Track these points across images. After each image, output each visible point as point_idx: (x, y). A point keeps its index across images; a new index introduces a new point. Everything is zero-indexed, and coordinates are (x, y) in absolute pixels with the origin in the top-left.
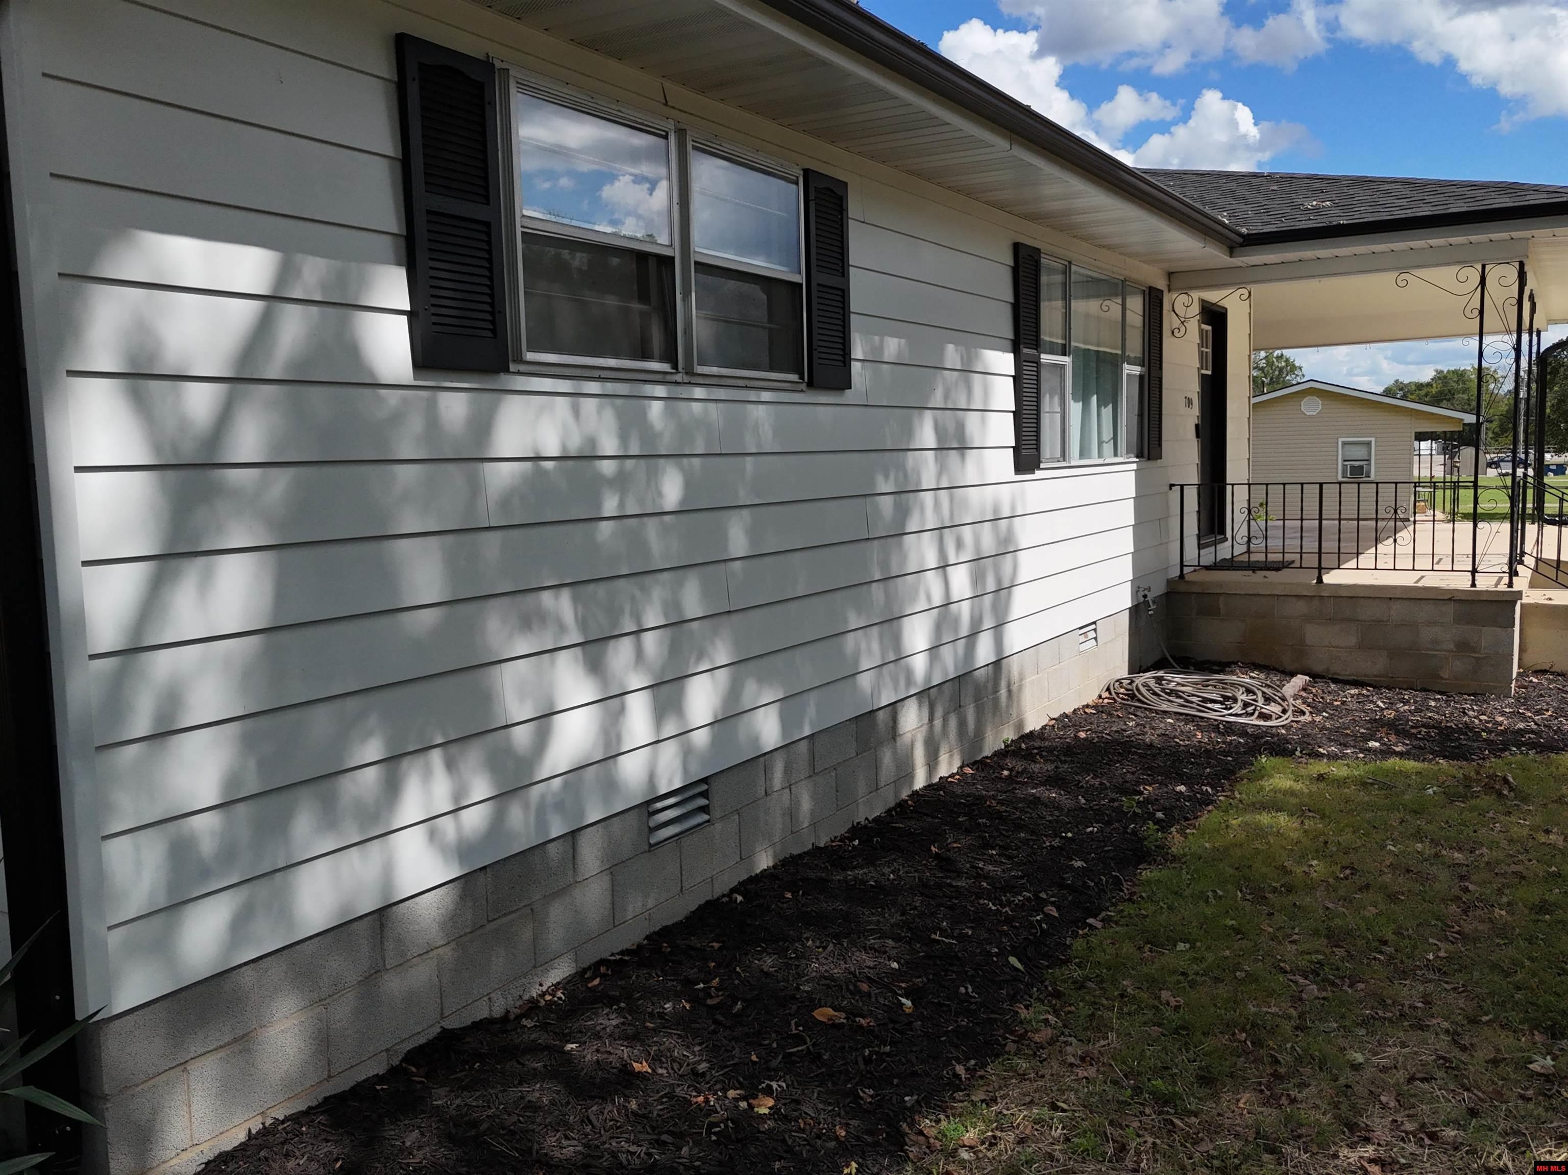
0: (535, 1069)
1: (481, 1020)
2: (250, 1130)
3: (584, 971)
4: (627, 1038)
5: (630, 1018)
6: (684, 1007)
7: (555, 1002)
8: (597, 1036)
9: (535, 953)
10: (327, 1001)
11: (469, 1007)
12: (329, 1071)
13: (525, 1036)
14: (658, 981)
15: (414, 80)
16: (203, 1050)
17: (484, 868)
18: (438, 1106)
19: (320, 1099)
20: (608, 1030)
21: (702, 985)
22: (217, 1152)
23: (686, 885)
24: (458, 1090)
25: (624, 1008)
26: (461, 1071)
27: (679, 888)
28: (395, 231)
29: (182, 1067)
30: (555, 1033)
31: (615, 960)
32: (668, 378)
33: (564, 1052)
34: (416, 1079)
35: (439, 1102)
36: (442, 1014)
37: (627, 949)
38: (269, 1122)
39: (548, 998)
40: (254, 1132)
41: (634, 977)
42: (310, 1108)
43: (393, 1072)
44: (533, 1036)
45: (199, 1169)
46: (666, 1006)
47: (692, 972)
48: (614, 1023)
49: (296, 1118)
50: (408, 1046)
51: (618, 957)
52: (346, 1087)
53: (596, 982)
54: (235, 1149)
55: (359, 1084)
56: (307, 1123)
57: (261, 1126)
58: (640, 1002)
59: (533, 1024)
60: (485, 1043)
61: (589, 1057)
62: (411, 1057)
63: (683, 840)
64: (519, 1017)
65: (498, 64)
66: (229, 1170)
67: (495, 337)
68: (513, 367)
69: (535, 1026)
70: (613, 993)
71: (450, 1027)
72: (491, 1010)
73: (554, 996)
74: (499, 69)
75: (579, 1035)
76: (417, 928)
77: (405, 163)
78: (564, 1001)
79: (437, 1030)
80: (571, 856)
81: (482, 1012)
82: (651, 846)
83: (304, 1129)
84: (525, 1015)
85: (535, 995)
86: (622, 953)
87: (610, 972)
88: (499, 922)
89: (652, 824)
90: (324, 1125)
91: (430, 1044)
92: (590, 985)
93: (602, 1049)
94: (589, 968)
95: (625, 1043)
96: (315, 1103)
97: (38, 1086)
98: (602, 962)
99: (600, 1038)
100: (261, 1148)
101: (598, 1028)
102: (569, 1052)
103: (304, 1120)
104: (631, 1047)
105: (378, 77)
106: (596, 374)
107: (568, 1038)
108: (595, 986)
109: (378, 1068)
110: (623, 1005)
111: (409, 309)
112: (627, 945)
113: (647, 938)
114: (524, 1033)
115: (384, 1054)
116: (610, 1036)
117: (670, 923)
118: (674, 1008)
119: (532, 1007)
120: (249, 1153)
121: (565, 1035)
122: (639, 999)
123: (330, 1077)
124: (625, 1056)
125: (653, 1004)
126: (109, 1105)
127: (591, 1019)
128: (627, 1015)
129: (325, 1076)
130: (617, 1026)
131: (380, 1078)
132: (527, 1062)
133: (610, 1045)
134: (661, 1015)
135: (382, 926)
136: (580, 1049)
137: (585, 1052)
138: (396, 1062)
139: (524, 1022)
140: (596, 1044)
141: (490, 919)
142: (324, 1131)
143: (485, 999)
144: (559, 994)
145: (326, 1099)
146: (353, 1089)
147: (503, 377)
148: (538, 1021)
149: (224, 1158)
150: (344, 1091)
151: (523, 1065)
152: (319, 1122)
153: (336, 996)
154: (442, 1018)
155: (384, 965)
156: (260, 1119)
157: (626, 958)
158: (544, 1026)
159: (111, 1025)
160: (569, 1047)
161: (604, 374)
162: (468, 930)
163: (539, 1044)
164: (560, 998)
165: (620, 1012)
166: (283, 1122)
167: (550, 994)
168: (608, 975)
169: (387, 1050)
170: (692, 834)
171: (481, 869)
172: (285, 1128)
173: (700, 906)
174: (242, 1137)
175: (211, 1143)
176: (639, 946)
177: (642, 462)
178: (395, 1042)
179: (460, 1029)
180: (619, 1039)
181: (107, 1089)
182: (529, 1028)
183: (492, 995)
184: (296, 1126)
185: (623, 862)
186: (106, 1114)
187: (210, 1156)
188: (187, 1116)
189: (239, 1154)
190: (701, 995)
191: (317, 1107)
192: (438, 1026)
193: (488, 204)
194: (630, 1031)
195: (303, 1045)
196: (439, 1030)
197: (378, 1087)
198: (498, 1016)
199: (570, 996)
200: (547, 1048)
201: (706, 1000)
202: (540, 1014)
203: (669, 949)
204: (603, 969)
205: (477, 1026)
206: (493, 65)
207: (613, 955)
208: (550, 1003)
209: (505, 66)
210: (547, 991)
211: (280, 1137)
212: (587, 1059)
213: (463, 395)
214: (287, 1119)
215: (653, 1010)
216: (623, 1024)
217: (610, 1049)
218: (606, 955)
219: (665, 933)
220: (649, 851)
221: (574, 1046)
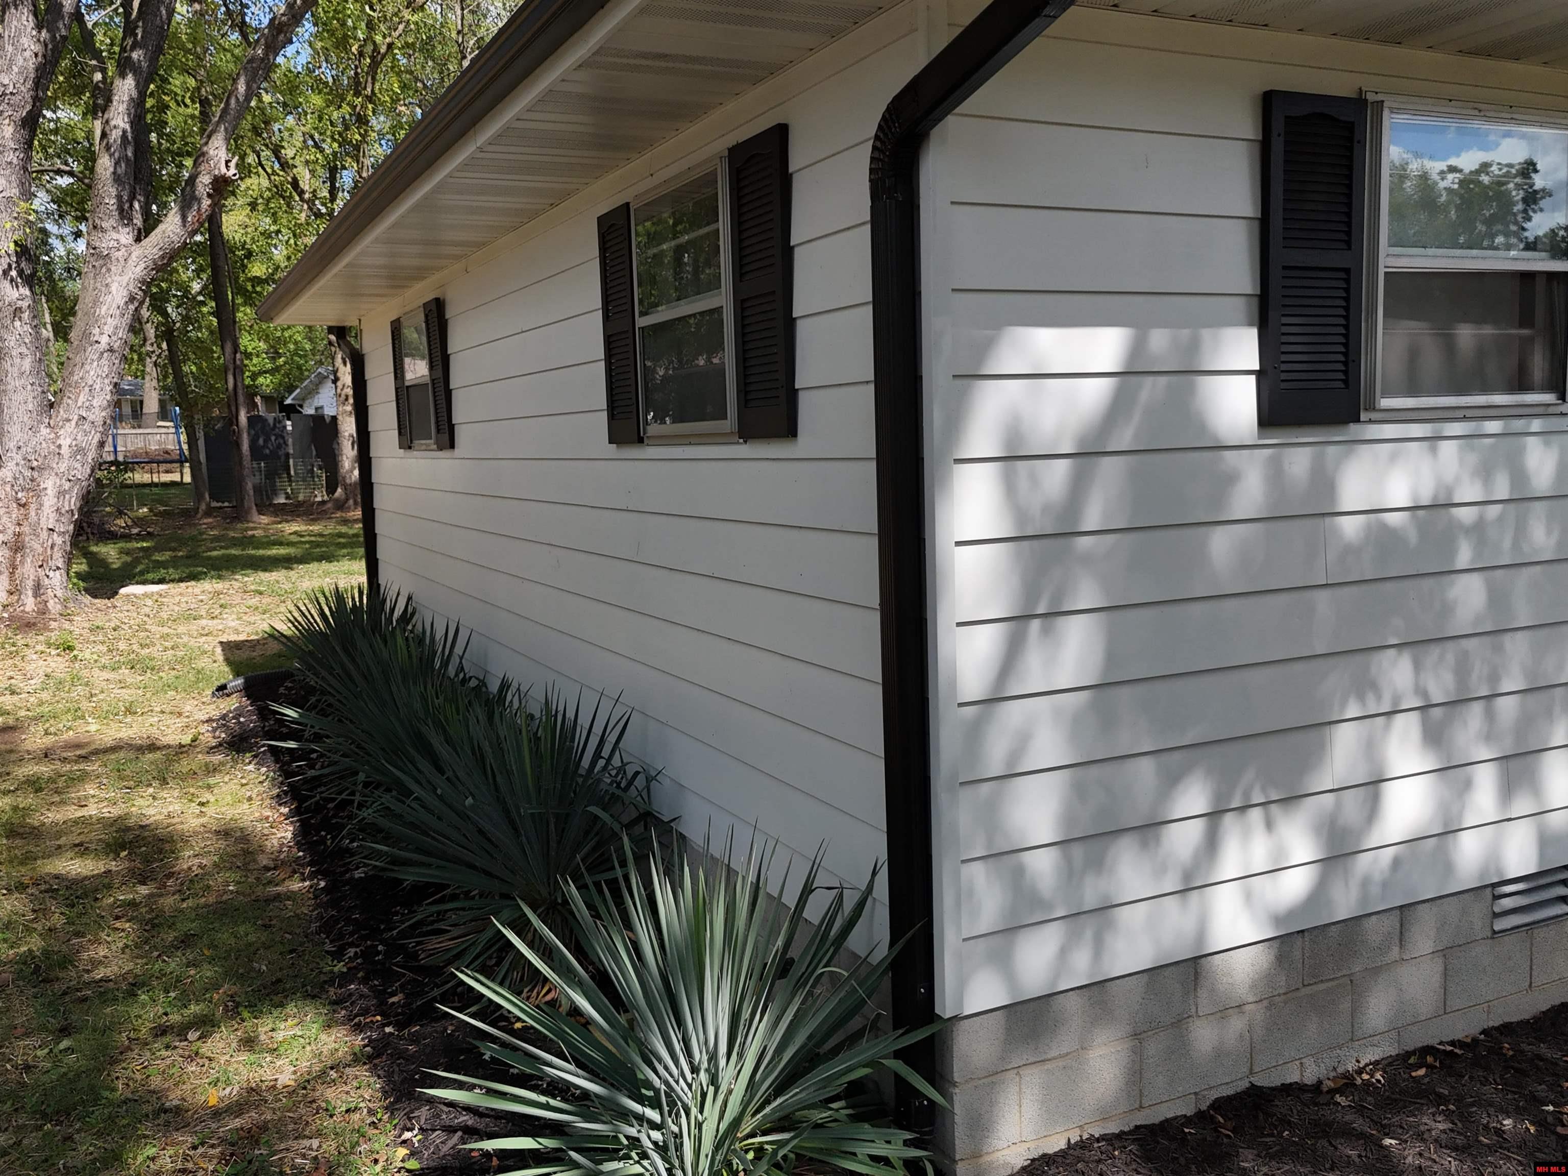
0: (1349, 1157)
1: (1291, 1084)
2: (1069, 1140)
3: (1408, 1054)
4: (1456, 1149)
5: (1460, 1125)
6: (1528, 1129)
7: (1373, 1083)
8: (1420, 1137)
9: (1353, 1026)
10: (1142, 1036)
11: (1279, 1068)
12: (1141, 1102)
13: (1339, 1115)
14: (1496, 1089)
15: (1279, 135)
16: (1032, 1060)
17: (1302, 931)
18: (1245, 1169)
19: (1132, 1126)
20: (1433, 1133)
21: (1551, 1108)
22: (1041, 1153)
23: (1537, 982)
24: (1265, 1157)
25: (1453, 1112)
26: (1268, 1135)
27: (1527, 984)
28: (1249, 292)
29: (1015, 1071)
30: (1372, 1120)
31: (1444, 1051)
32: (1551, 410)
33: (1382, 1146)
34: (1223, 1130)
35: (1246, 1165)
36: (1251, 1069)
37: (1459, 1041)
38: (1085, 1136)
39: (1365, 1077)
40: (1072, 1142)
41: (1467, 1077)
42: (1122, 1133)
43: (1201, 1118)
44: (1348, 1118)
45: (1026, 1163)
46: (1505, 1122)
47: (1539, 1088)
48: (1441, 1126)
49: (1108, 1138)
50: (1215, 1095)
51: (1449, 1048)
52: (1157, 1120)
53: (1422, 1072)
54: (1056, 1154)
55: (1167, 1120)
56: (1120, 1147)
57: (1079, 1138)
58: (1474, 1109)
59: (1348, 1103)
60: (1295, 1111)
61: (1410, 1160)
62: (1219, 1105)
63: (1536, 931)
64: (1332, 1092)
65: (1371, 97)
66: (1050, 1172)
67: (1347, 387)
68: (1363, 416)
69: (1350, 1106)
70: (1441, 1090)
71: (1259, 1084)
72: (1302, 1075)
73: (1372, 1077)
74: (1372, 103)
75: (1400, 1131)
76: (1230, 981)
77: (1264, 222)
78: (1383, 1085)
79: (1244, 1085)
80: (1398, 930)
81: (1293, 1076)
82: (1494, 932)
83: (1116, 1153)
84: (1339, 1091)
85: (1350, 1069)
86: (1452, 1043)
87: (1437, 1064)
88: (1315, 988)
89: (1497, 910)
90: (1134, 1154)
91: (1237, 1097)
92: (1414, 1074)
93: (1426, 1154)
94: (1413, 1053)
95: (1453, 1154)
96: (1126, 1129)
97: (907, 1063)
98: (1428, 1050)
99: (1423, 1140)
100: (1079, 1160)
101: (1422, 1128)
102: (1386, 1148)
103: (1117, 1144)
104: (1460, 1161)
105: (1243, 140)
106: (1460, 414)
107: (1387, 1131)
108: (1420, 1076)
109: (1186, 1109)
110: (1452, 1107)
111: (1258, 368)
112: (1459, 1035)
113: (1484, 1032)
114: (1337, 1111)
115: (1193, 1096)
116: (1436, 1141)
117: (1514, 1019)
118: (1514, 1127)
119: (1347, 1083)
120: (1068, 1161)
121: (1384, 1126)
122: (1472, 1105)
123: (1141, 1107)
124: (1453, 1169)
125: (1489, 1116)
126: (957, 1090)
127: (1415, 1116)
128: (1457, 1121)
129: (1137, 1106)
130: (1444, 1131)
131: (1187, 1120)
132: (1339, 1146)
133: (1435, 1152)
134: (1499, 1132)
135: (1197, 975)
136: (1400, 1147)
137: (1406, 1152)
138: (1204, 1107)
139: (1338, 1098)
140: (1419, 1147)
141: (1306, 983)
142: (1135, 1160)
143: (1297, 1063)
144: (1378, 1076)
145: (1137, 1127)
146: (1162, 1123)
147: (1353, 427)
148: (1353, 1101)
149: (1047, 1159)
150: (1154, 1124)
151: (1336, 1148)
152: (1130, 1151)
153: (1150, 1033)
154: (1251, 1074)
155: (1197, 1012)
156: (1078, 1131)
157: (1457, 1051)
158: (1360, 1110)
159: (962, 1023)
160: (1388, 1141)
161: (1469, 413)
162: (1282, 991)
163: (1353, 1128)
164: (1378, 1081)
165: (1448, 1115)
166: (1098, 1140)
167: (1367, 1073)
168: (1436, 1067)
169: (1196, 1094)
170: (1548, 925)
171: (1298, 932)
172: (1099, 1147)
173: (1553, 1007)
174: (1062, 1145)
175: (1036, 1142)
176: (1475, 1040)
177: (1511, 507)
178: (1203, 1087)
179: (1269, 1088)
180: (1446, 1147)
181: (957, 1077)
182: (1343, 1107)
183: (1304, 1061)
184: (1110, 1148)
185: (1460, 946)
186: (955, 1098)
187: (1035, 1155)
188: (1018, 1114)
189: (1060, 1160)
190: (1550, 1119)
191: (1130, 1133)
192: (1247, 1080)
193: (1350, 248)
194: (1460, 1141)
195: (1117, 1072)
196: (1248, 1085)
197: (1187, 1130)
198: (1309, 1083)
199: (1391, 1081)
200: (1362, 1135)
201: (1556, 1126)
202: (1355, 1093)
203: (1511, 1053)
204: (1430, 1059)
205: (1287, 1089)
206: (1366, 100)
207: (1441, 1043)
208: (1367, 1084)
209: (1380, 97)
210: (1364, 1068)
211: (1095, 1155)
212: (1407, 1161)
213: (1308, 450)
214: (1103, 1138)
215: (1488, 1122)
216: (1452, 1130)
217: (1435, 1157)
218: (1434, 1042)
219: (1506, 1029)
220: (1492, 938)
221: (1393, 1142)
